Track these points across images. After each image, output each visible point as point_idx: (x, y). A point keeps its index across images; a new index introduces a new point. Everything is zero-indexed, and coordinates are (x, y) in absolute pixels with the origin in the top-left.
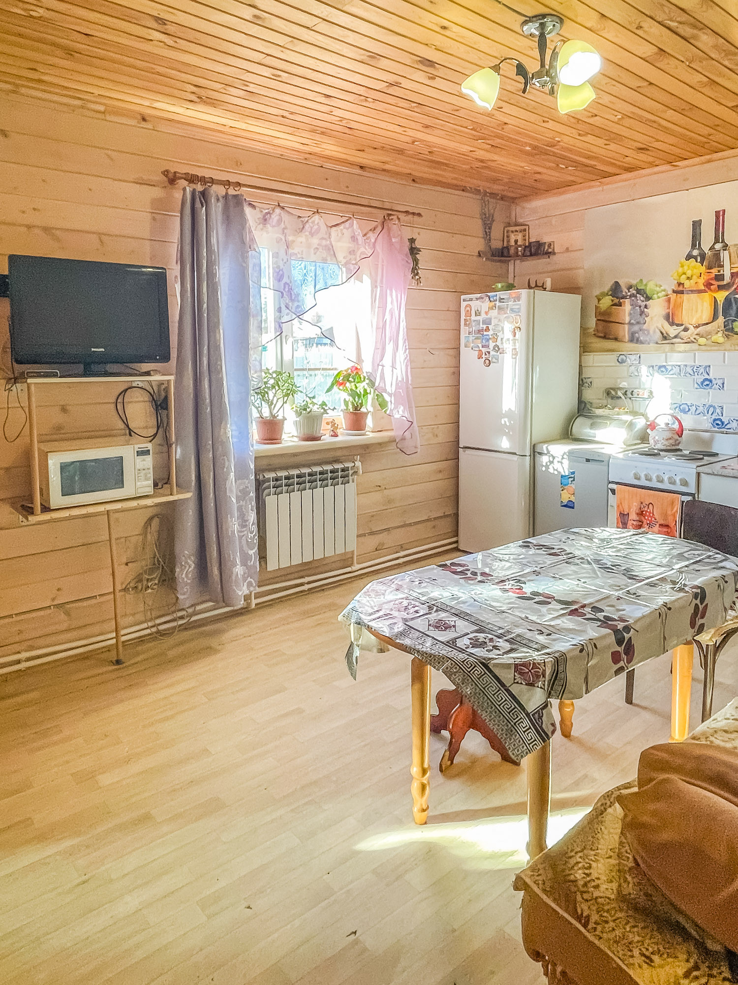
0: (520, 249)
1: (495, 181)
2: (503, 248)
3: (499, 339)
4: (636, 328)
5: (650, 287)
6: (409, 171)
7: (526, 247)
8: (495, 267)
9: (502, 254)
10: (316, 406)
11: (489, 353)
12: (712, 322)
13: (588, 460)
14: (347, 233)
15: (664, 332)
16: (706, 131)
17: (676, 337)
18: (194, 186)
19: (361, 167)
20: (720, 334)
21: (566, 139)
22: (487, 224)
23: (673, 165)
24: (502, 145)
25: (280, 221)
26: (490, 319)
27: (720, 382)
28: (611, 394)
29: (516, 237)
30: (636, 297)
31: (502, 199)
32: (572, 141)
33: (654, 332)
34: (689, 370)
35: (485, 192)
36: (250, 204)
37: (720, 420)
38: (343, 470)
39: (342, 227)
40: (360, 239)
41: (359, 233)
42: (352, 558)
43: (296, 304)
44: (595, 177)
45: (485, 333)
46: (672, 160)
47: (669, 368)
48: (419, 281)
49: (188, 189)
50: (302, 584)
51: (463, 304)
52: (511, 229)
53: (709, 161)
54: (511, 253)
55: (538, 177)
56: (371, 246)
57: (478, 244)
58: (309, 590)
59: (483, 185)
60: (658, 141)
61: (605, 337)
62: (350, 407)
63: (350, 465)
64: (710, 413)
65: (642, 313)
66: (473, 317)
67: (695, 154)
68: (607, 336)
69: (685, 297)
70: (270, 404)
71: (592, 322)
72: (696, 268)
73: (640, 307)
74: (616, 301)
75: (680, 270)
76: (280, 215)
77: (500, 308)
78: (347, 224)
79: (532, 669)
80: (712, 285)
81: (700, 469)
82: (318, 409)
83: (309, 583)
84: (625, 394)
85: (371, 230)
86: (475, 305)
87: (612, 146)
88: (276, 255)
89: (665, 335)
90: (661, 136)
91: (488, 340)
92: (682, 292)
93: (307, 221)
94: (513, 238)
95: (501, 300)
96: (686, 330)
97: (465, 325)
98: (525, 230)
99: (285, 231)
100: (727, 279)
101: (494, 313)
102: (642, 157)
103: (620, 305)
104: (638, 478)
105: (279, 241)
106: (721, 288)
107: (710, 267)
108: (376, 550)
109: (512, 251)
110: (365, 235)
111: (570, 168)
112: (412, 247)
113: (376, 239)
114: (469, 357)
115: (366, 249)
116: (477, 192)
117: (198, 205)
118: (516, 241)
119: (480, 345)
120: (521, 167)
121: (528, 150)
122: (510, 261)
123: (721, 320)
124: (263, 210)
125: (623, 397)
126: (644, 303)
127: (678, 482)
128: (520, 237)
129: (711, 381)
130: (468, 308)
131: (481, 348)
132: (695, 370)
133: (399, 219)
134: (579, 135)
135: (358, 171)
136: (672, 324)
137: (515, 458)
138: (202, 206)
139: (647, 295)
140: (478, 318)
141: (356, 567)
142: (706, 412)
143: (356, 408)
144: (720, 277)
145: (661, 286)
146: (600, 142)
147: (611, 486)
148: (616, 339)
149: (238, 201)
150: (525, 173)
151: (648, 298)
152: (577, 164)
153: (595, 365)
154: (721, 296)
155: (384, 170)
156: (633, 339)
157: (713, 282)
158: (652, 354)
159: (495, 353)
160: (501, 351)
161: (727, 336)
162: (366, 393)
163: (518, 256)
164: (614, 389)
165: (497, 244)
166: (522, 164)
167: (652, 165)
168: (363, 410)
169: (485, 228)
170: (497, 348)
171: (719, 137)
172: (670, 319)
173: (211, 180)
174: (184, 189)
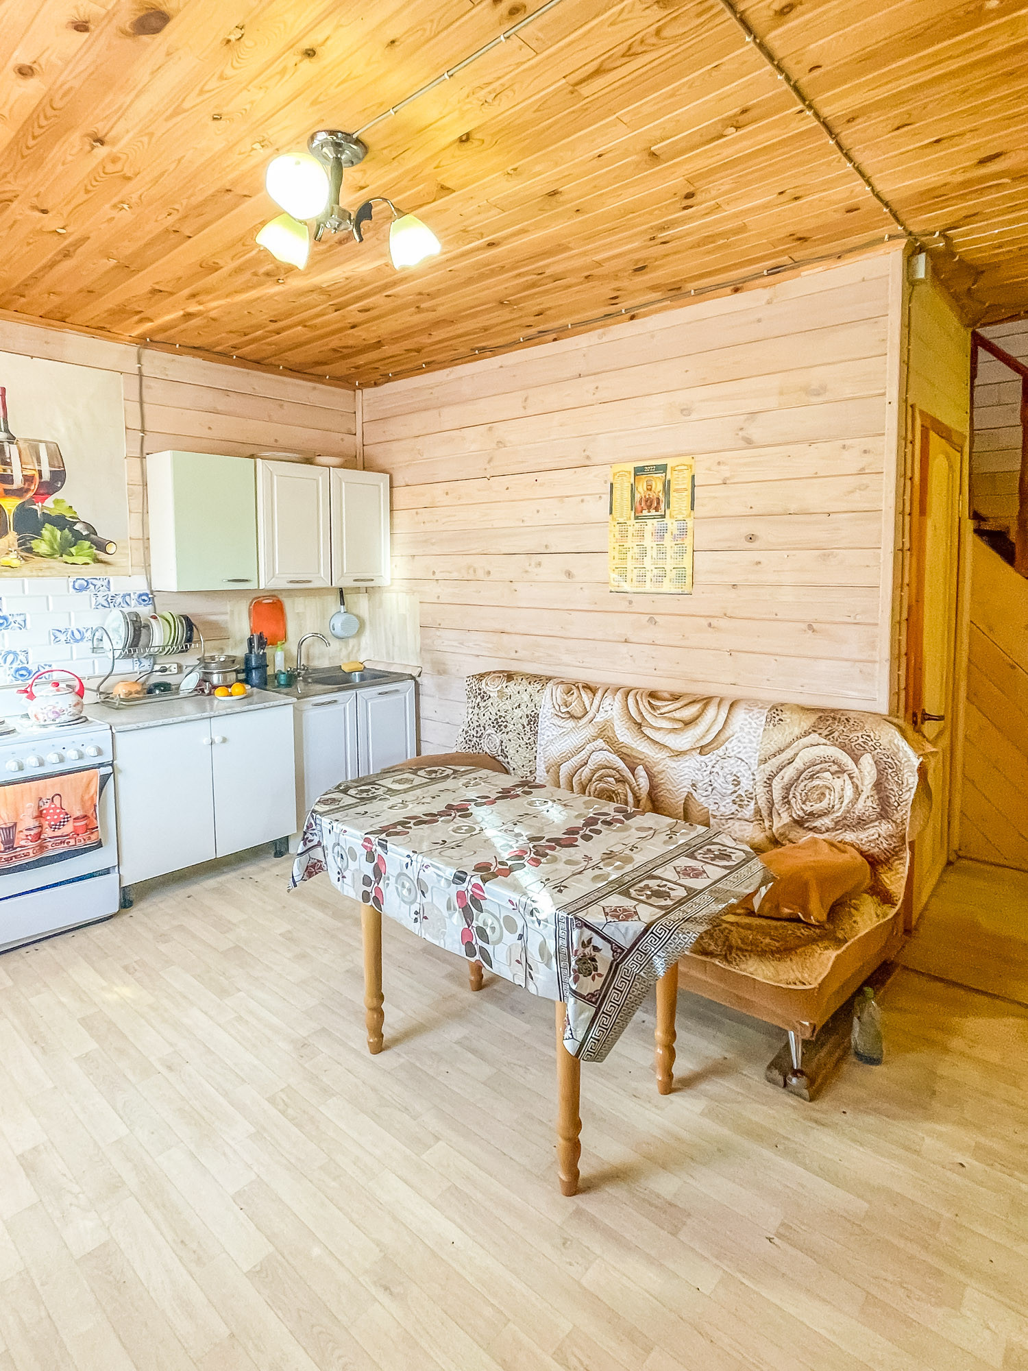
20: (13, 555)
64: (9, 661)
81: (115, 728)
100: (18, 483)
106: (9, 493)
123: (12, 536)
127: (88, 753)
144: (7, 479)
154: (10, 504)
161: (25, 558)
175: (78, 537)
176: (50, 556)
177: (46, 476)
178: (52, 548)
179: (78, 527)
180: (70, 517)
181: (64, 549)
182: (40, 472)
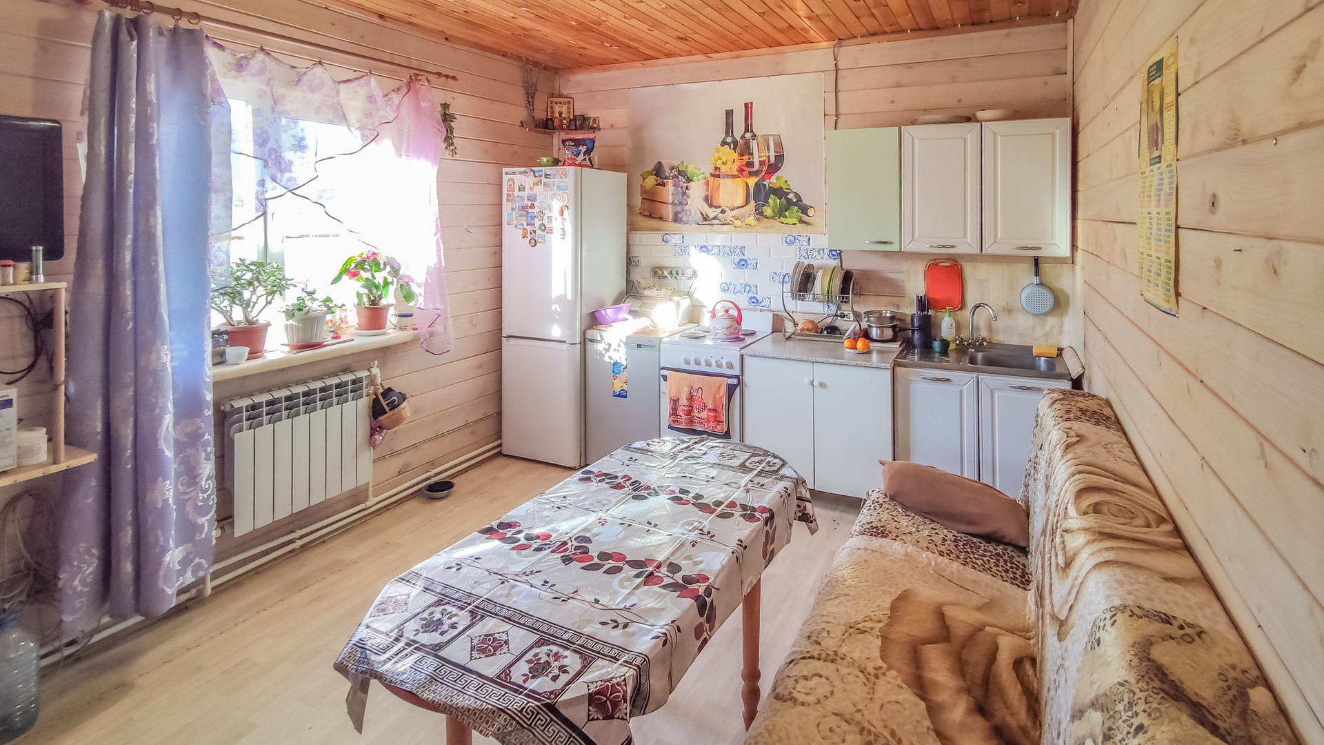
0: (564, 121)
1: (537, 50)
2: (548, 119)
3: (545, 218)
4: (679, 208)
5: (690, 170)
6: (440, 28)
7: (571, 120)
8: (539, 138)
9: (546, 125)
10: (317, 303)
11: (535, 232)
12: (745, 206)
13: (639, 346)
14: (363, 92)
15: (704, 214)
16: (736, 30)
17: (715, 218)
18: (120, 11)
19: (381, 16)
20: (752, 217)
21: (612, 20)
22: (530, 93)
23: (707, 56)
24: (546, 16)
25: (262, 71)
26: (536, 196)
27: (754, 262)
28: (658, 273)
29: (560, 109)
30: (678, 178)
31: (545, 68)
32: (617, 22)
33: (695, 212)
34: (727, 250)
35: (527, 59)
36: (215, 44)
37: (755, 298)
38: (354, 382)
39: (354, 84)
40: (380, 100)
41: (378, 93)
42: (367, 490)
43: (287, 175)
44: (636, 59)
45: (530, 210)
46: (707, 51)
47: (710, 248)
48: (454, 152)
49: (107, 14)
50: (291, 542)
51: (505, 178)
52: (555, 100)
53: (738, 57)
54: (555, 125)
55: (582, 51)
56: (395, 107)
57: (521, 113)
58: (303, 546)
59: (525, 53)
60: (696, 33)
61: (650, 216)
62: (365, 299)
63: (364, 374)
64: (747, 291)
65: (684, 193)
66: (517, 193)
67: (727, 49)
68: (653, 215)
69: (722, 180)
70: (246, 305)
71: (638, 201)
72: (729, 154)
73: (682, 188)
74: (660, 181)
75: (717, 155)
76: (263, 62)
77: (545, 184)
78: (362, 81)
79: (611, 695)
80: (744, 171)
81: (743, 351)
82: (319, 306)
83: (302, 537)
84: (671, 273)
85: (394, 90)
86: (519, 179)
87: (655, 33)
88: (256, 113)
89: (705, 216)
90: (698, 28)
91: (533, 218)
92: (718, 176)
93: (305, 74)
94: (557, 109)
95: (547, 176)
96: (723, 212)
97: (508, 200)
98: (569, 103)
99: (272, 82)
100: (756, 166)
101: (539, 190)
102: (680, 45)
103: (663, 185)
104: (688, 363)
105: (261, 94)
106: (751, 174)
107: (741, 155)
108: (400, 473)
109: (556, 123)
110: (386, 95)
111: (614, 47)
112: (445, 113)
113: (400, 103)
114: (512, 236)
115: (388, 113)
116: (519, 58)
117: (124, 36)
118: (560, 114)
119: (525, 223)
120: (566, 40)
121: (573, 25)
122: (553, 133)
123: (752, 203)
124: (237, 54)
125: (669, 277)
126: (686, 185)
127: (724, 365)
128: (564, 109)
129: (746, 261)
130: (511, 182)
131: (525, 227)
132: (732, 250)
133: (428, 81)
134: (625, 17)
135: (376, 20)
136: (711, 206)
137: (564, 346)
138: (132, 40)
139: (688, 177)
140: (521, 193)
141: (373, 501)
142: (743, 291)
143: (374, 303)
144: (750, 164)
145: (700, 169)
146: (643, 27)
147: (664, 372)
148: (661, 218)
149: (195, 38)
150: (569, 46)
151: (689, 180)
152: (621, 45)
153: (642, 244)
154: (752, 181)
155: (410, 23)
156: (676, 219)
157: (745, 168)
158: (693, 235)
159: (541, 233)
160: (547, 230)
161: (758, 219)
162: (386, 283)
163: (562, 129)
164: (660, 268)
165: (540, 115)
166: (567, 38)
167: (690, 54)
168: (383, 302)
169: (528, 98)
170: (543, 227)
171: (747, 37)
172: (709, 201)
173: (148, 5)
174: (101, 14)
175: (790, 203)
176: (773, 217)
177: (773, 160)
178: (774, 212)
179: (791, 196)
180: (786, 189)
181: (781, 212)
182: (769, 157)
